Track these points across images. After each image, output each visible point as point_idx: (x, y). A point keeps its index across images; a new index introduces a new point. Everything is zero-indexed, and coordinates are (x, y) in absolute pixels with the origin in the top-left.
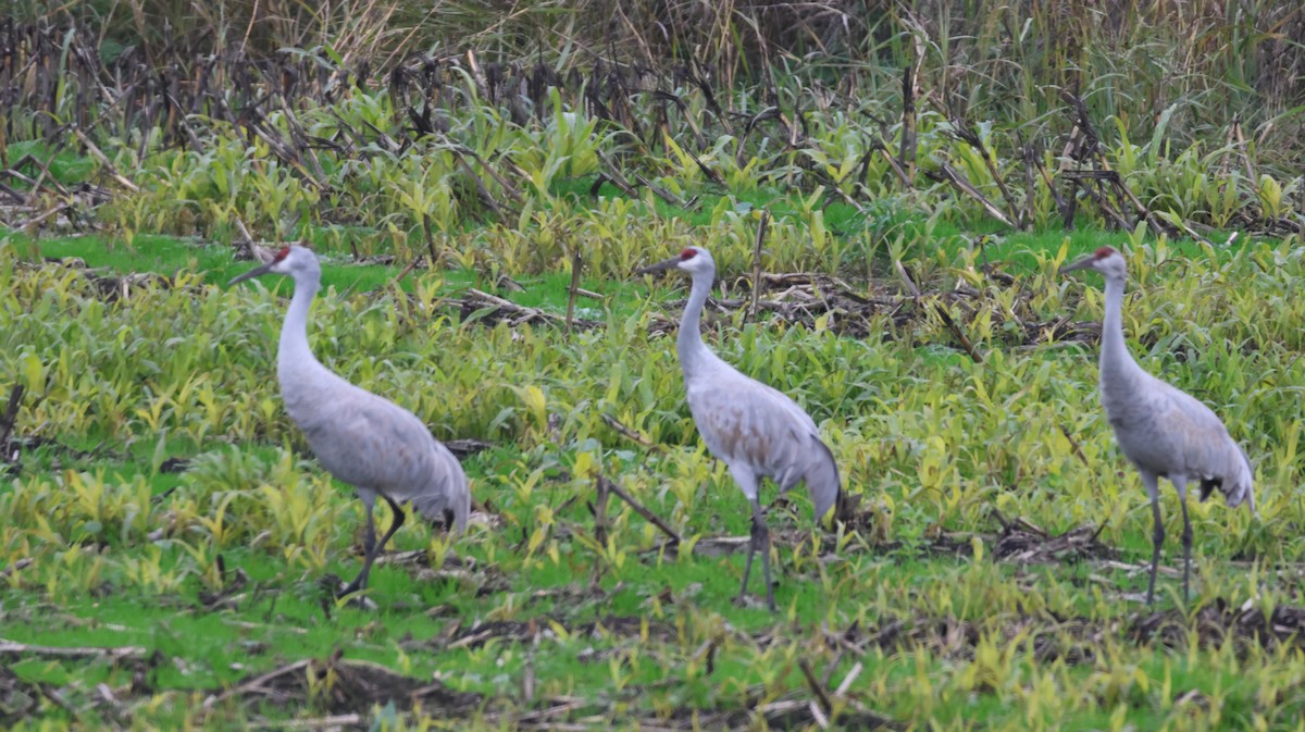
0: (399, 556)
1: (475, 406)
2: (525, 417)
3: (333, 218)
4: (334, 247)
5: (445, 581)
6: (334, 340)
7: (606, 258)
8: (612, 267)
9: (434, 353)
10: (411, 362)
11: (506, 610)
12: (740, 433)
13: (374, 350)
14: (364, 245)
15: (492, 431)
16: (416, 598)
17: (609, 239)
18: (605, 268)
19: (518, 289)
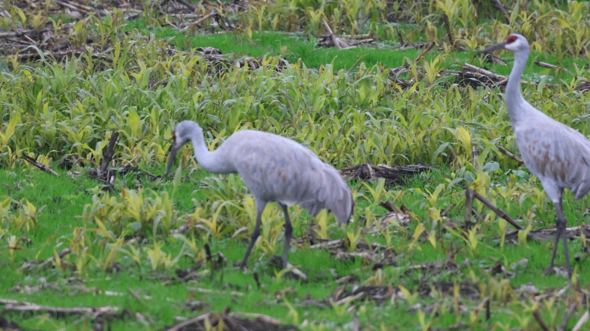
0: (330, 243)
1: (425, 142)
2: (458, 149)
3: (391, 19)
4: (391, 38)
5: (353, 259)
6: (336, 99)
7: (564, 41)
8: (569, 47)
9: (404, 107)
10: (389, 113)
11: (378, 279)
12: (548, 159)
13: (364, 106)
14: (408, 36)
15: (434, 158)
16: (332, 271)
17: (567, 29)
18: (564, 48)
19: (502, 63)
